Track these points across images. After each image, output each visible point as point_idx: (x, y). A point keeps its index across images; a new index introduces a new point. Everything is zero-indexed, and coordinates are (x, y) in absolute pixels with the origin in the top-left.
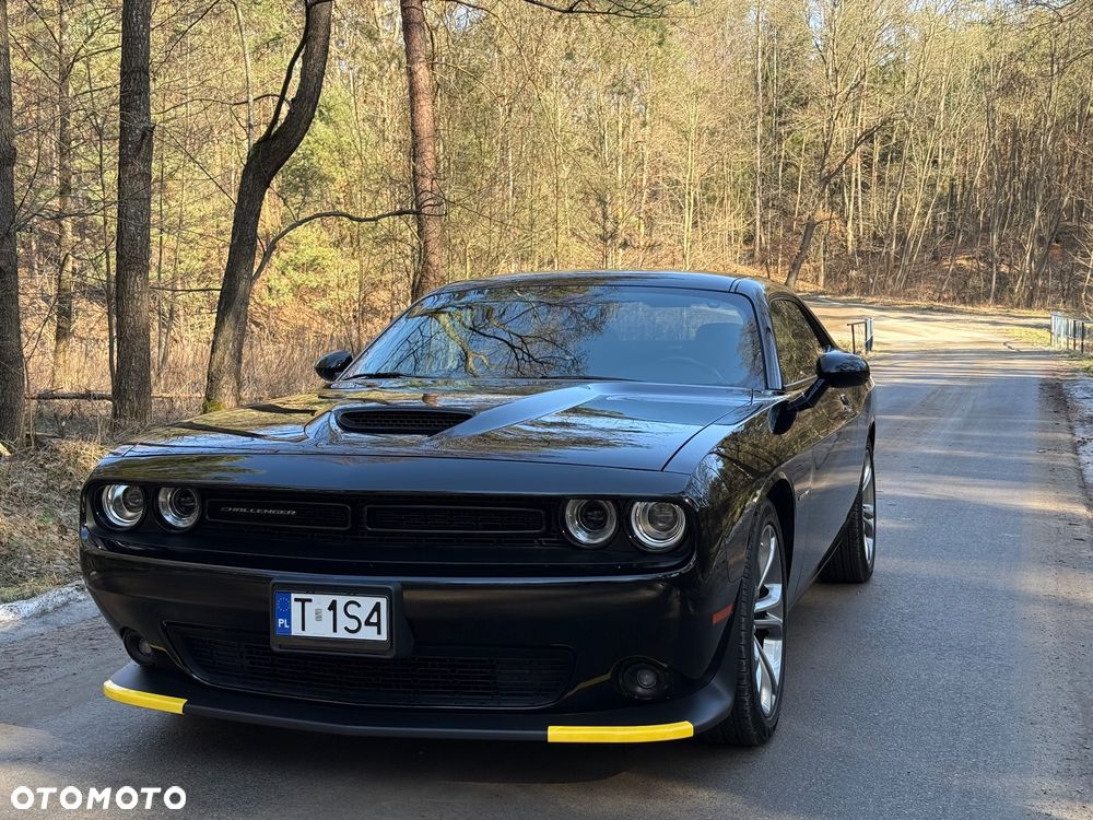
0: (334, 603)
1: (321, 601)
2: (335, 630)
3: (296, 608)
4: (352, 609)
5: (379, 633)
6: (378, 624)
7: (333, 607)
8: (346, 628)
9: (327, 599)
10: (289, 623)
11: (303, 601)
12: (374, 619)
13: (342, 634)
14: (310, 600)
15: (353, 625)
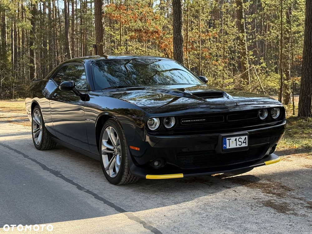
0: (236, 139)
2: (236, 146)
3: (228, 141)
4: (240, 140)
5: (246, 144)
6: (246, 142)
7: (236, 140)
8: (239, 145)
9: (234, 138)
10: (226, 146)
11: (229, 139)
12: (245, 141)
13: (238, 146)
14: (231, 139)
15: (240, 143)
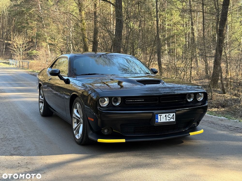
0: (166, 115)
1: (164, 115)
2: (166, 120)
3: (159, 117)
4: (169, 116)
5: (174, 120)
10: (158, 120)
12: (173, 117)
14: (162, 115)
15: (169, 119)
